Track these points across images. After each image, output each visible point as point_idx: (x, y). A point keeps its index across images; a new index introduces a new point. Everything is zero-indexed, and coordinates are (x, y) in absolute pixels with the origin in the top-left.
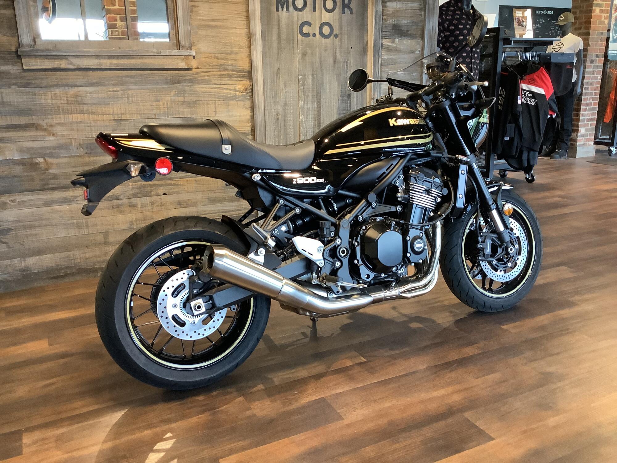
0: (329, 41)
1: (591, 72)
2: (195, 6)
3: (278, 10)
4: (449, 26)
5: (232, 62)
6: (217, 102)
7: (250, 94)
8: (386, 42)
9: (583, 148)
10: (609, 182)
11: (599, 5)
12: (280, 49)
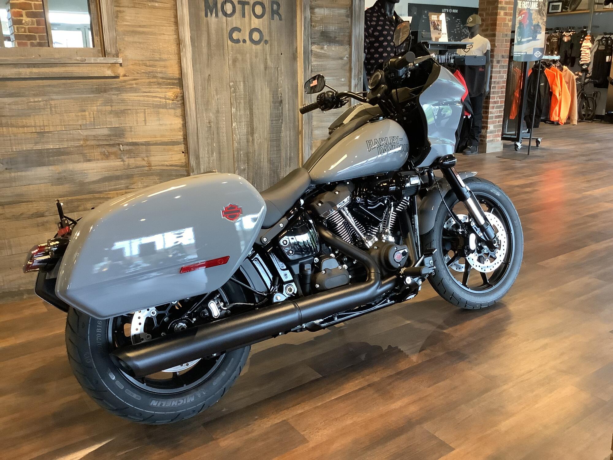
0: (259, 47)
1: (497, 71)
2: (120, 12)
3: (206, 15)
4: (373, 31)
5: (161, 69)
6: (146, 110)
7: (180, 102)
8: (315, 48)
9: (492, 144)
10: (520, 178)
11: (503, 8)
12: (210, 56)
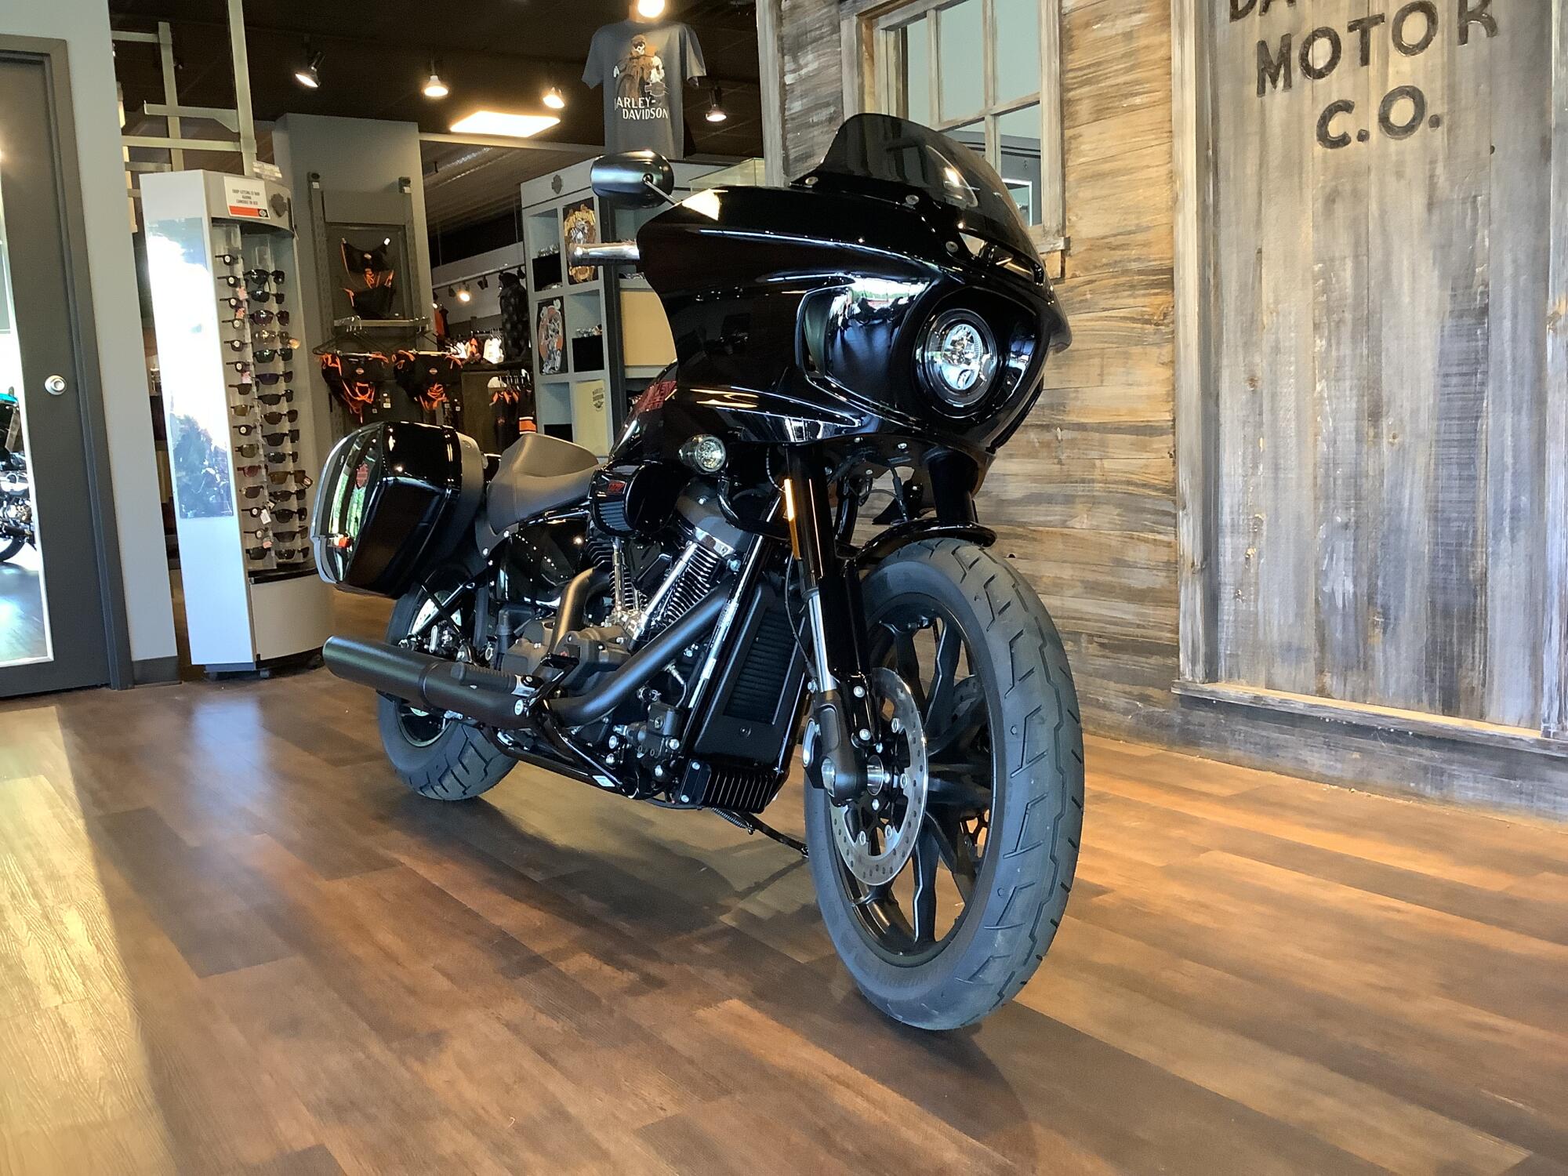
0: (1412, 141)
2: (1072, 138)
3: (1261, 91)
5: (1138, 251)
6: (1105, 351)
7: (1171, 328)
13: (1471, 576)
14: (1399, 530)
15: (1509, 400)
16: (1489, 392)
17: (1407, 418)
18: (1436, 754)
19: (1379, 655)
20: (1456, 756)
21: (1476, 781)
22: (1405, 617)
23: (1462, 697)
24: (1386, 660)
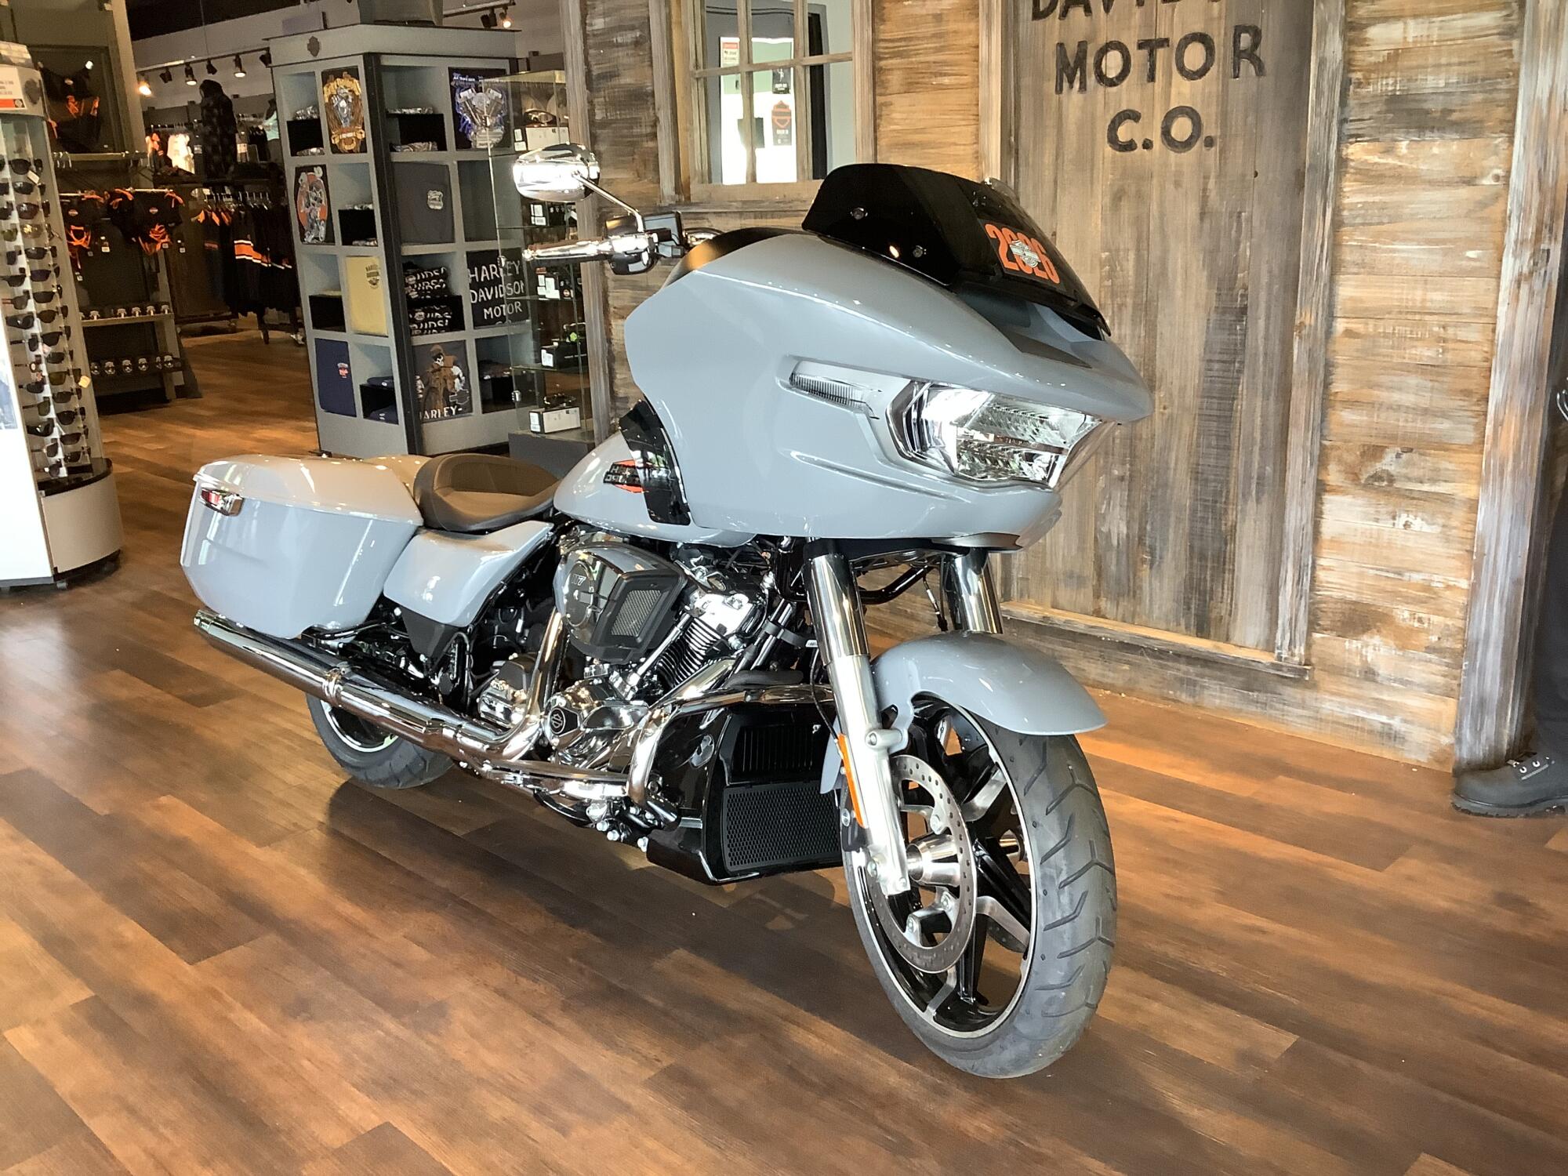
0: (1189, 157)
3: (1059, 90)
13: (1223, 528)
14: (1166, 485)
15: (1260, 388)
16: (1244, 379)
17: (1175, 393)
18: (1191, 669)
19: (1146, 586)
20: (1207, 671)
21: (1221, 691)
22: (1169, 556)
23: (1213, 624)
24: (1151, 589)
